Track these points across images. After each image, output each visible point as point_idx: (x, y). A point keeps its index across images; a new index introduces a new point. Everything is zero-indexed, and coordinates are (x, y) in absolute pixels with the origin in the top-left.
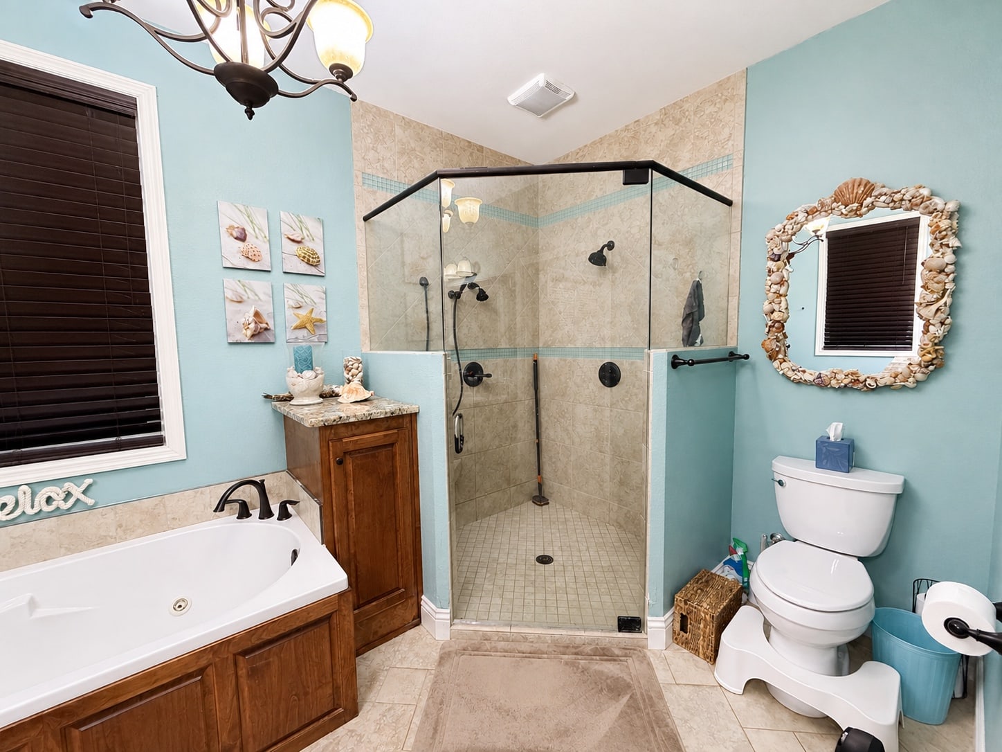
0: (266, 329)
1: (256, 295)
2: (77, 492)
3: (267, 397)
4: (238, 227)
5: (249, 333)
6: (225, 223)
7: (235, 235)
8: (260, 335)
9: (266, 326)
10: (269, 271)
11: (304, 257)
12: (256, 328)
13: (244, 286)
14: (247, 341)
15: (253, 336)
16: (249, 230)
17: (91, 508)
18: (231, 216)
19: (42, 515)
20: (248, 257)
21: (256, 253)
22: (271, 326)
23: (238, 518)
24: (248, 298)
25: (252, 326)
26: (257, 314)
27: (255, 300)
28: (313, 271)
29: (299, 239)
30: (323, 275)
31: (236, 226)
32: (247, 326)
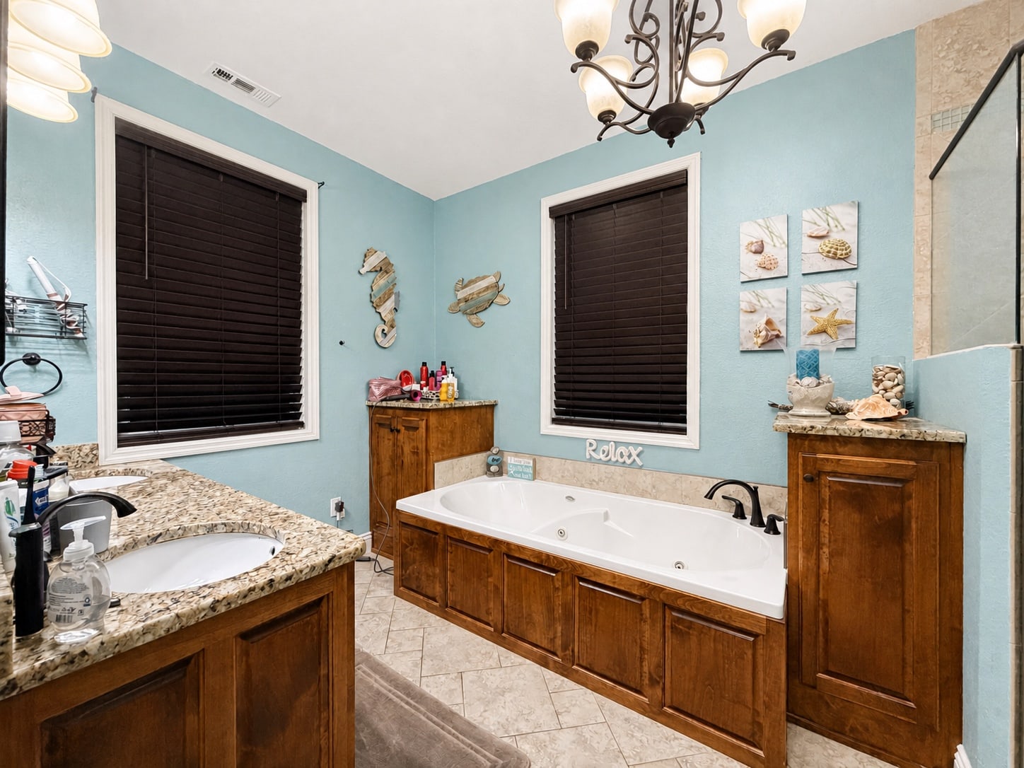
0: (778, 336)
1: (770, 303)
2: (634, 453)
3: (773, 405)
4: (756, 242)
5: (760, 341)
6: (745, 240)
7: (753, 249)
8: (771, 342)
9: (778, 333)
10: (786, 277)
11: (829, 252)
12: (767, 335)
13: (757, 295)
14: (757, 348)
15: (763, 344)
16: (767, 240)
17: (641, 468)
18: (751, 232)
19: (610, 463)
20: (764, 268)
21: (772, 262)
22: (783, 334)
23: (733, 516)
24: (762, 307)
25: (764, 333)
26: (769, 322)
27: (768, 308)
28: (843, 265)
29: (824, 233)
30: (856, 266)
31: (755, 240)
32: (757, 334)
